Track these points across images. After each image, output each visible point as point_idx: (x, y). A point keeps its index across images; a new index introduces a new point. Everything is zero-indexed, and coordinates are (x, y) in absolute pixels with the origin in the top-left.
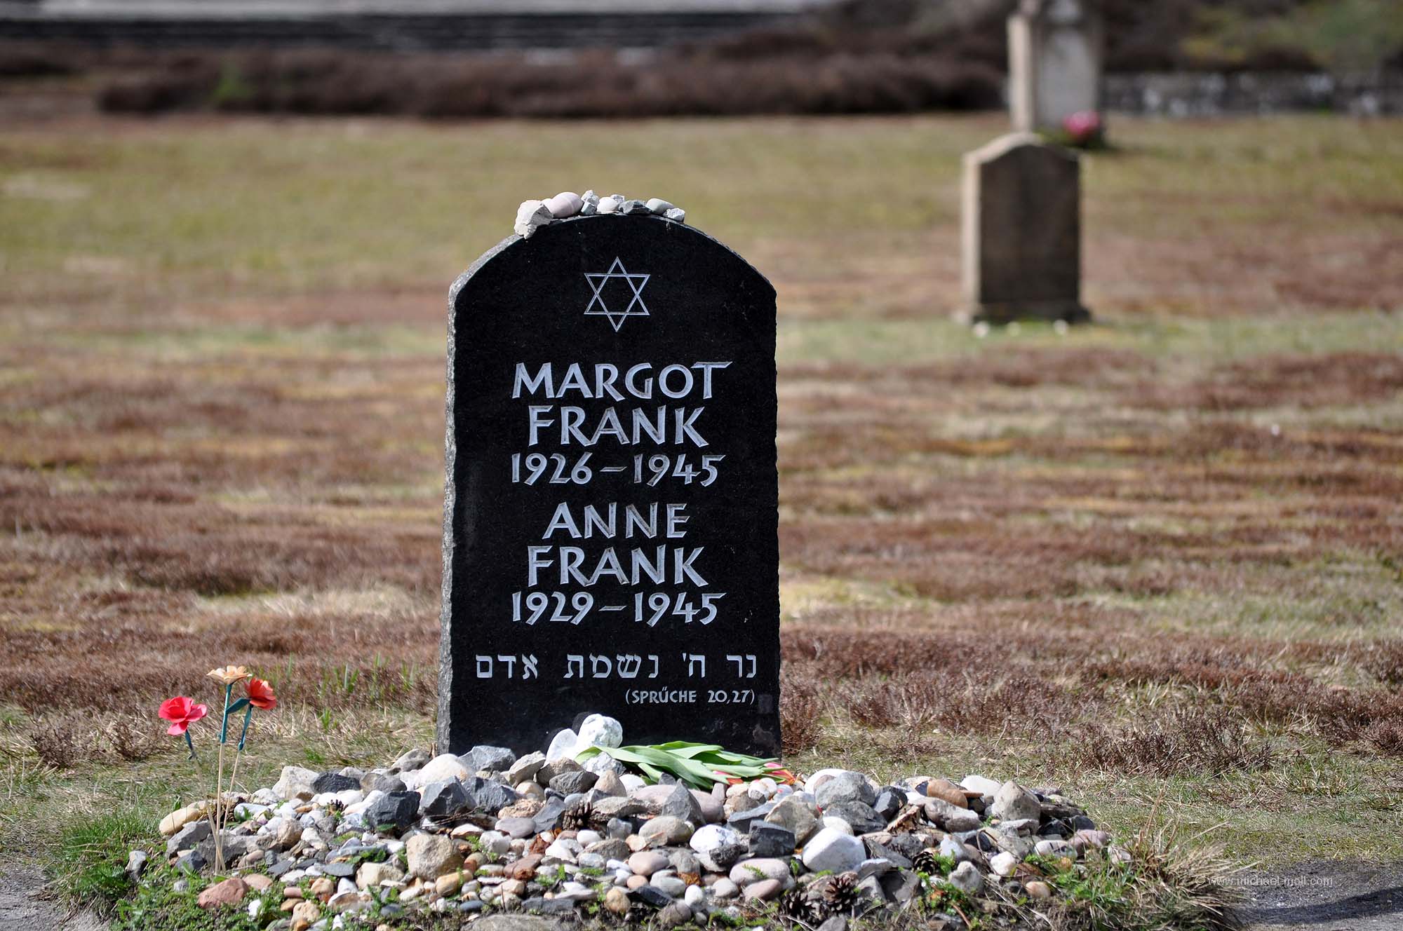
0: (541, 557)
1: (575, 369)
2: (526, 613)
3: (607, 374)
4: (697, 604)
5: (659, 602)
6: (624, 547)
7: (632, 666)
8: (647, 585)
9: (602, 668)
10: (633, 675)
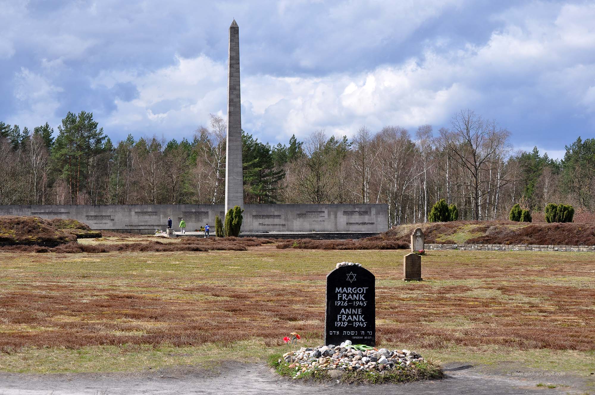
0: (340, 316)
1: (345, 288)
2: (337, 325)
3: (350, 289)
4: (363, 324)
5: (357, 323)
6: (352, 315)
7: (353, 333)
8: (355, 321)
9: (349, 333)
10: (353, 334)
